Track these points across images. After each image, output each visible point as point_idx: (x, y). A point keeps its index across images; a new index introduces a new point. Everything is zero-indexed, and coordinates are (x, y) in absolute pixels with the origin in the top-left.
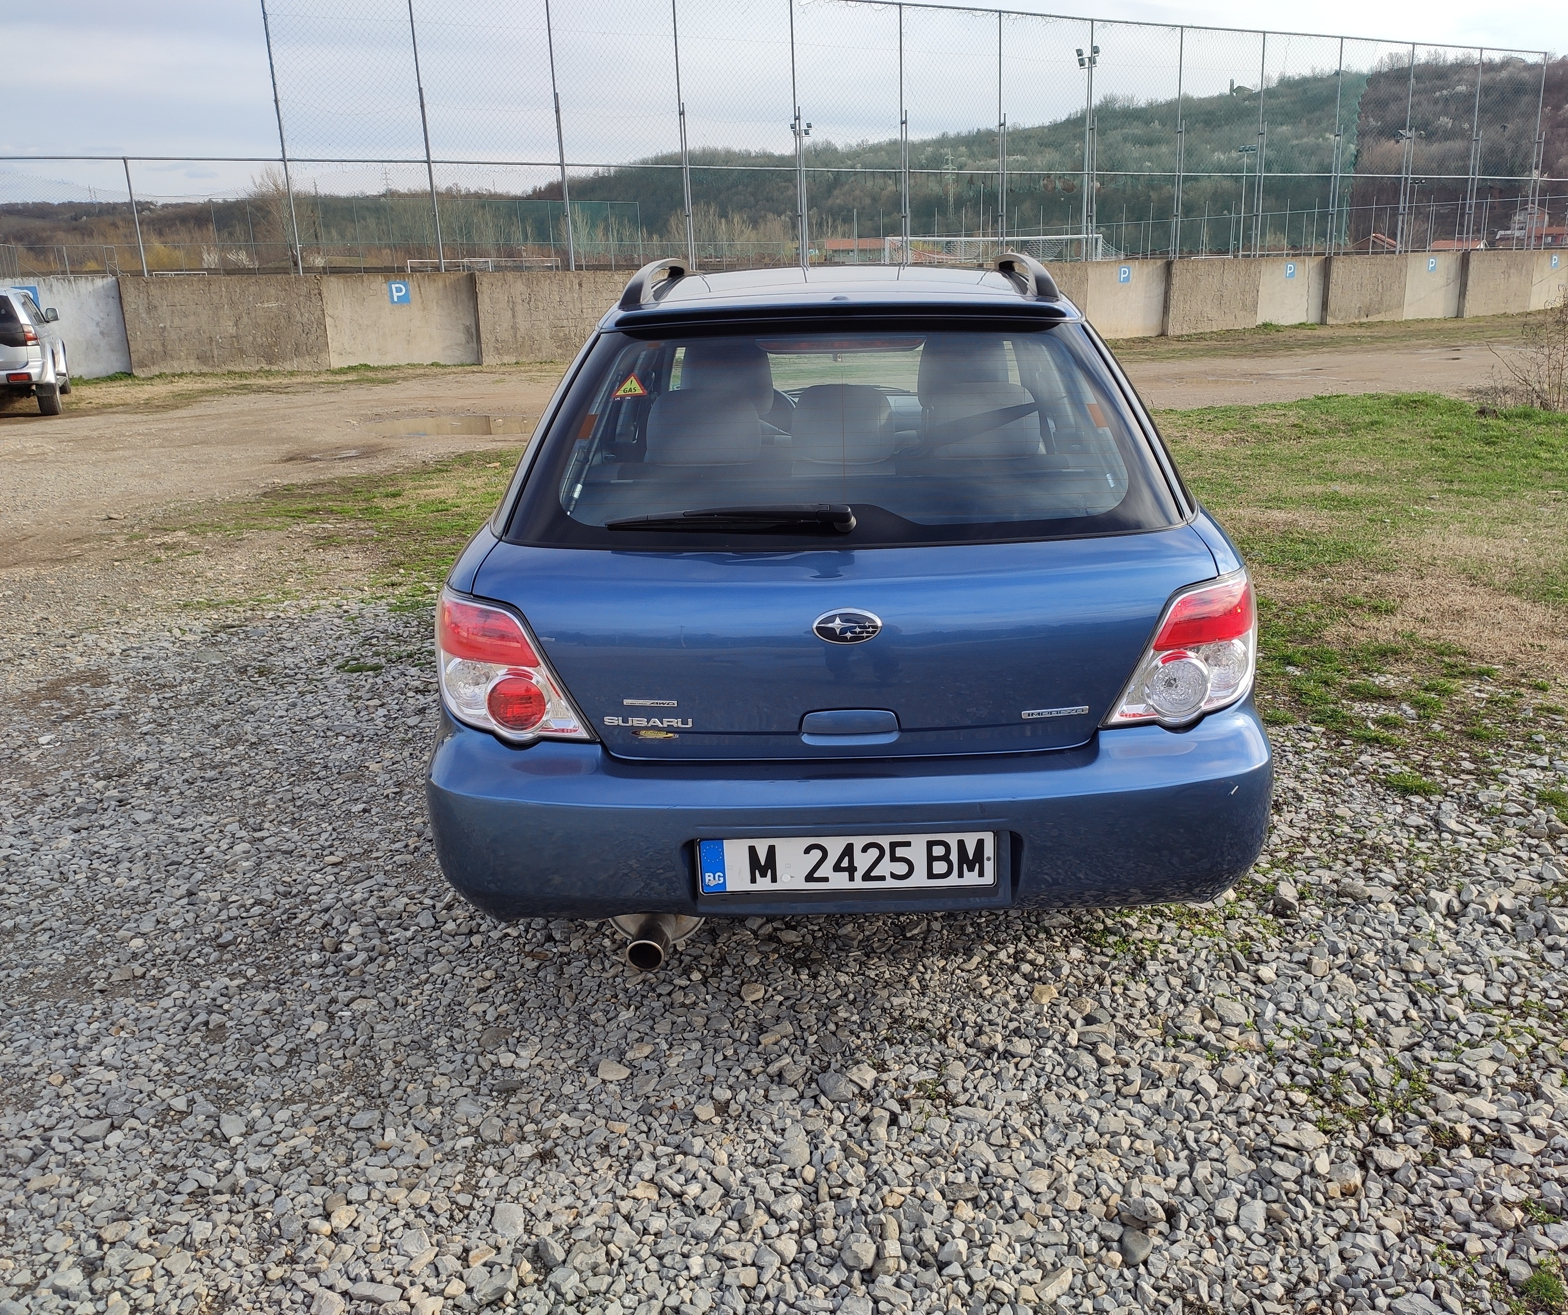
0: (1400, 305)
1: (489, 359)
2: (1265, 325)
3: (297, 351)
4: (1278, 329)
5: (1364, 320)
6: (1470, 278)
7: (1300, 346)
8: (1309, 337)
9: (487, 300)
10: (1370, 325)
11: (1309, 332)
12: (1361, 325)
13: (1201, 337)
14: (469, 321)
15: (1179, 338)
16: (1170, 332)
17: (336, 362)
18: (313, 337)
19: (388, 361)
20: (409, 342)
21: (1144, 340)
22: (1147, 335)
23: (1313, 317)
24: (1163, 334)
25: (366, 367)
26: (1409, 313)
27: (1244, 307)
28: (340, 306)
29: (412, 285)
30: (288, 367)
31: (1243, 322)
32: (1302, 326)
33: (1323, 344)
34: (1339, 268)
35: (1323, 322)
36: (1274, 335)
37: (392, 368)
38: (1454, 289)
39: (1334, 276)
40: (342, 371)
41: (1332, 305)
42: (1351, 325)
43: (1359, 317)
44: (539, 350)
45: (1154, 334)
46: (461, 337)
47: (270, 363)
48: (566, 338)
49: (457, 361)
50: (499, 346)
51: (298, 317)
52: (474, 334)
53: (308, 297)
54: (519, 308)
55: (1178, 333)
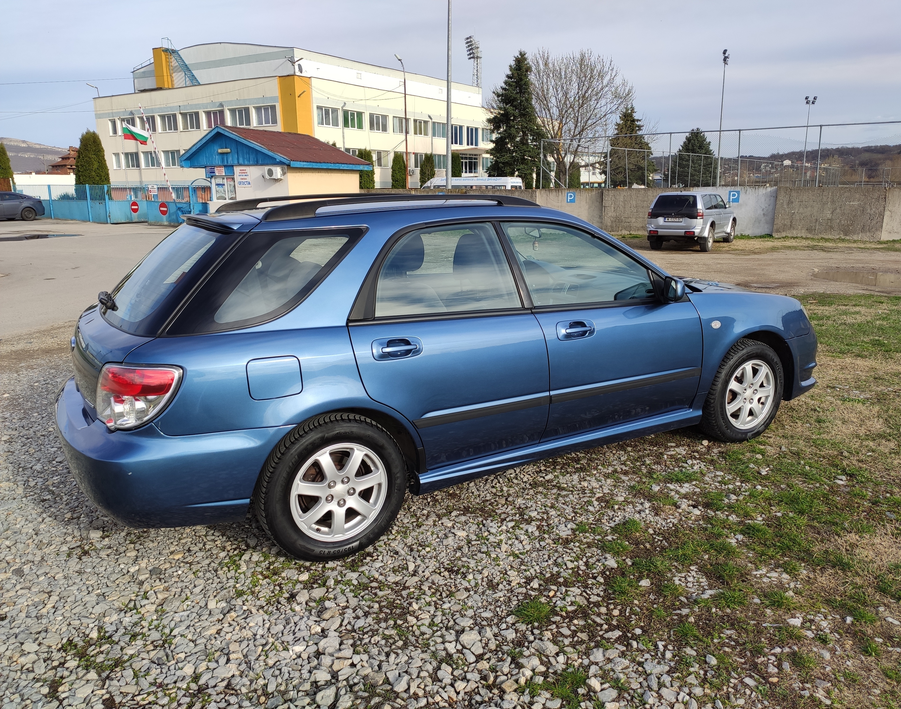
3: (863, 230)
17: (885, 238)
18: (874, 222)
30: (855, 238)
40: (887, 242)
47: (845, 235)
51: (869, 211)
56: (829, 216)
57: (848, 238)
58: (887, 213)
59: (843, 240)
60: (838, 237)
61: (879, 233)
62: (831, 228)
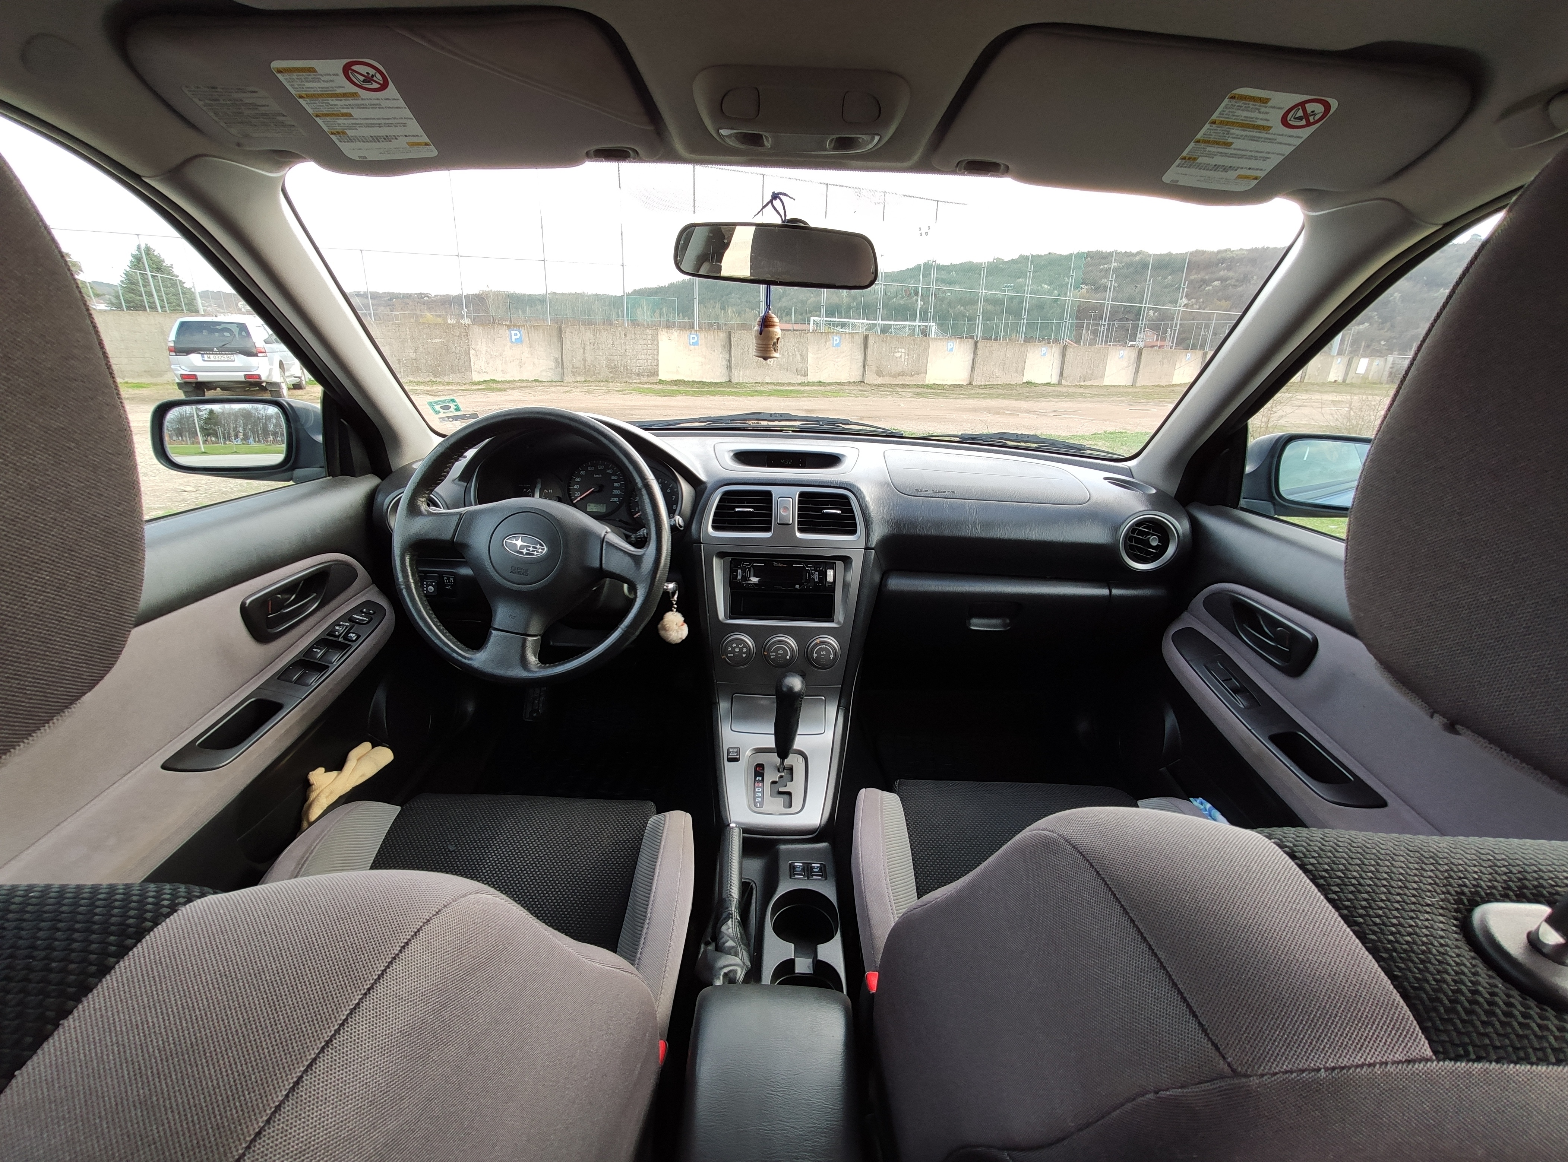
0: (1103, 376)
1: (569, 378)
2: (1028, 383)
3: (452, 370)
4: (1036, 385)
5: (1082, 384)
6: (1142, 364)
7: (1051, 396)
8: (1055, 391)
9: (569, 342)
10: (1085, 387)
11: (1053, 388)
12: (1081, 386)
13: (992, 387)
14: (558, 355)
15: (980, 387)
16: (975, 383)
17: (476, 378)
18: (462, 362)
19: (508, 378)
20: (521, 367)
21: (960, 386)
22: (961, 383)
23: (1054, 380)
24: (970, 384)
25: (494, 381)
26: (1107, 381)
27: (1017, 371)
28: (480, 344)
29: (524, 331)
30: (446, 379)
31: (1016, 379)
32: (1048, 384)
33: (1066, 396)
34: (1070, 353)
35: (1060, 384)
36: (1034, 389)
37: (508, 382)
38: (1132, 369)
39: (1067, 357)
40: (479, 383)
41: (1065, 374)
42: (1076, 386)
43: (1080, 381)
44: (599, 373)
45: (965, 383)
46: (552, 364)
47: (435, 376)
48: (616, 367)
49: (549, 379)
50: (575, 370)
51: (454, 349)
52: (560, 363)
53: (460, 336)
54: (587, 348)
55: (979, 383)
56: (413, 356)
57: (439, 380)
58: (472, 352)
59: (435, 383)
60: (428, 379)
61: (468, 373)
62: (418, 369)
